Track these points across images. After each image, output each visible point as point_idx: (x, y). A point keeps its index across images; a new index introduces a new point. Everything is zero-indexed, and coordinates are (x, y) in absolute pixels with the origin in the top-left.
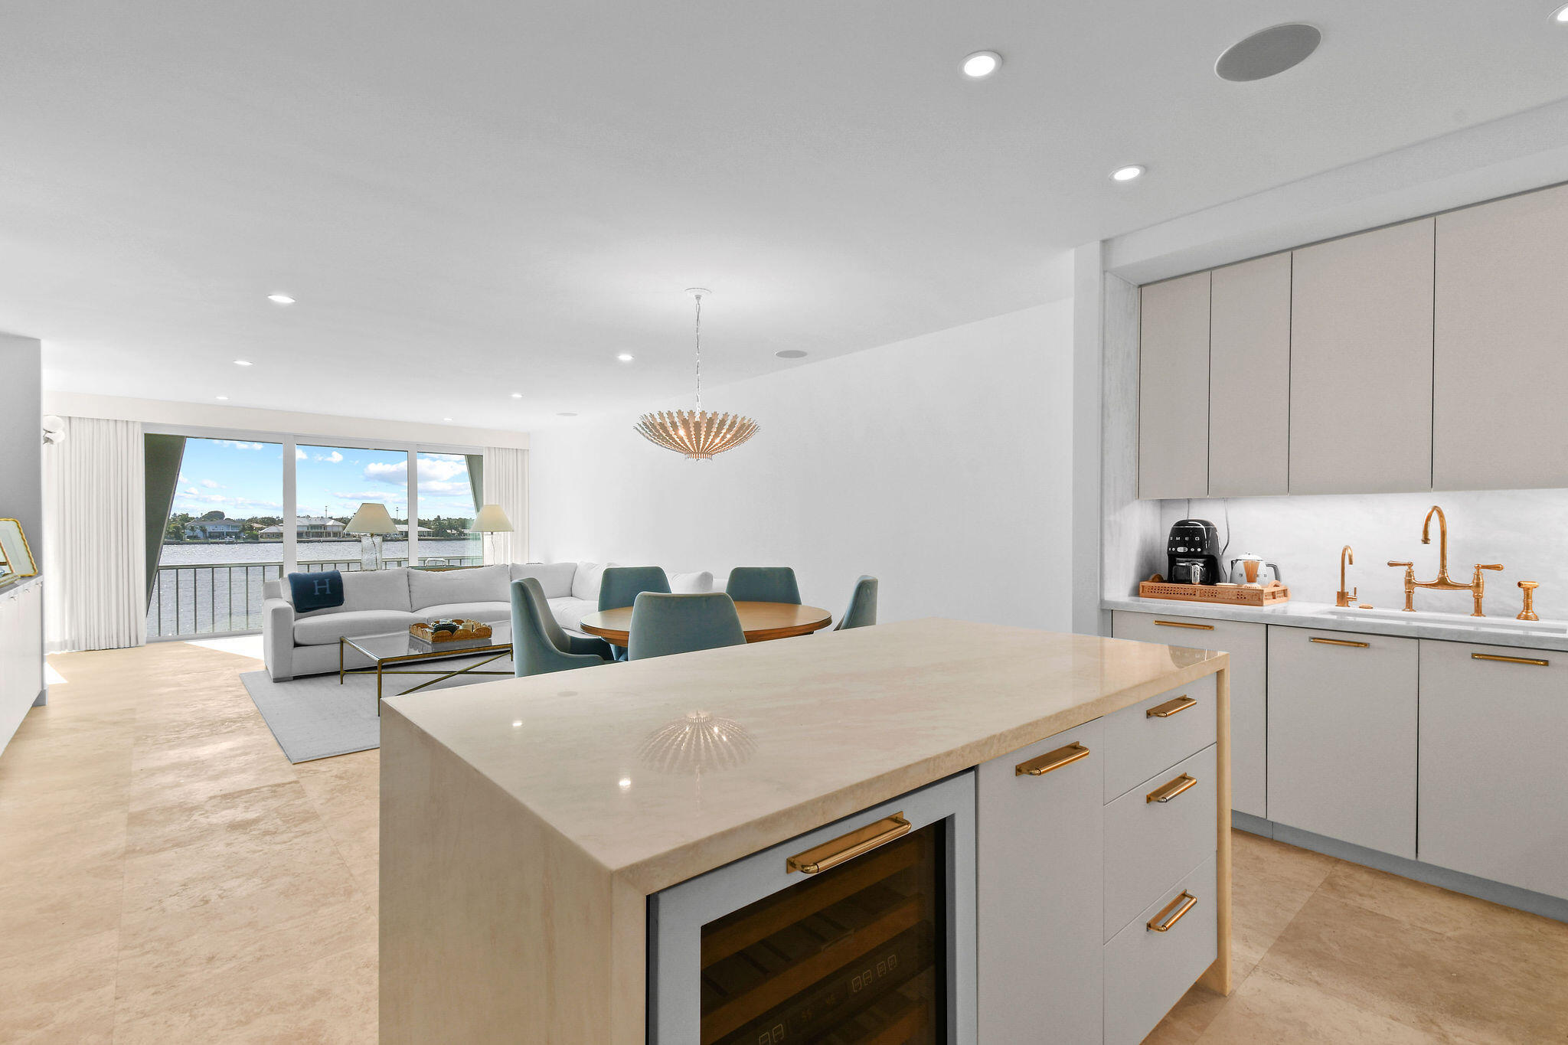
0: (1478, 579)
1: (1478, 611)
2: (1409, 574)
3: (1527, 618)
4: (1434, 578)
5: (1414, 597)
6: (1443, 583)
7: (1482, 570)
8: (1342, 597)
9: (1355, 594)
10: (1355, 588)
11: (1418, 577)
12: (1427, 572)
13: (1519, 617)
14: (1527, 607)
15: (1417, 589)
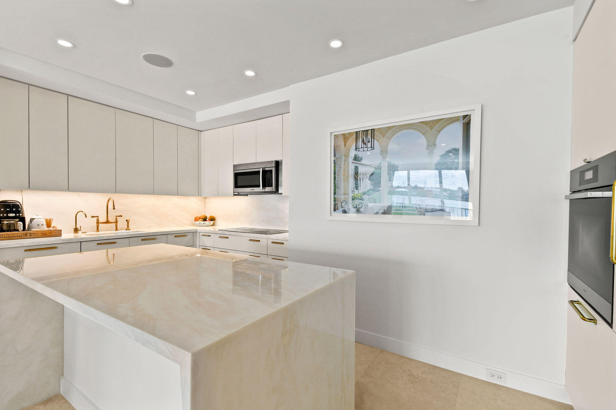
0: (117, 220)
1: (117, 229)
2: (98, 220)
3: (128, 230)
4: (105, 220)
5: (99, 227)
6: (107, 222)
7: (117, 217)
8: (76, 230)
9: (80, 228)
10: (80, 226)
11: (100, 221)
12: (103, 219)
13: (126, 230)
14: (128, 226)
15: (100, 225)
